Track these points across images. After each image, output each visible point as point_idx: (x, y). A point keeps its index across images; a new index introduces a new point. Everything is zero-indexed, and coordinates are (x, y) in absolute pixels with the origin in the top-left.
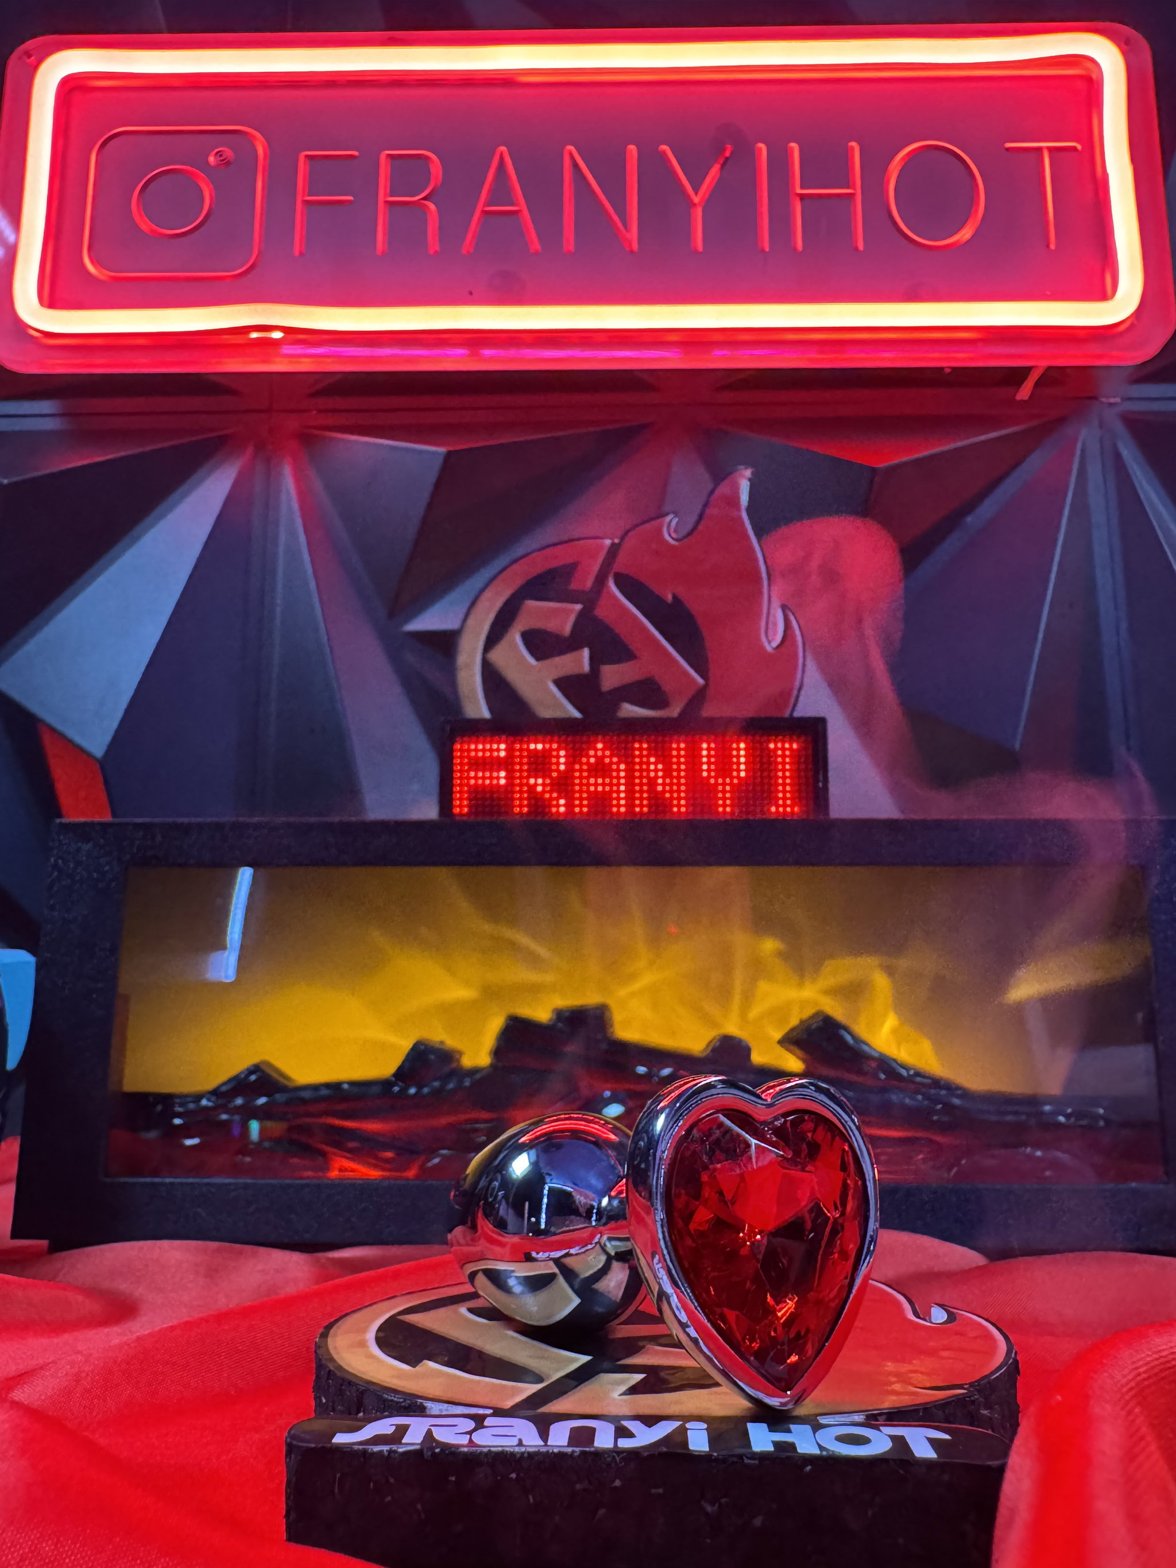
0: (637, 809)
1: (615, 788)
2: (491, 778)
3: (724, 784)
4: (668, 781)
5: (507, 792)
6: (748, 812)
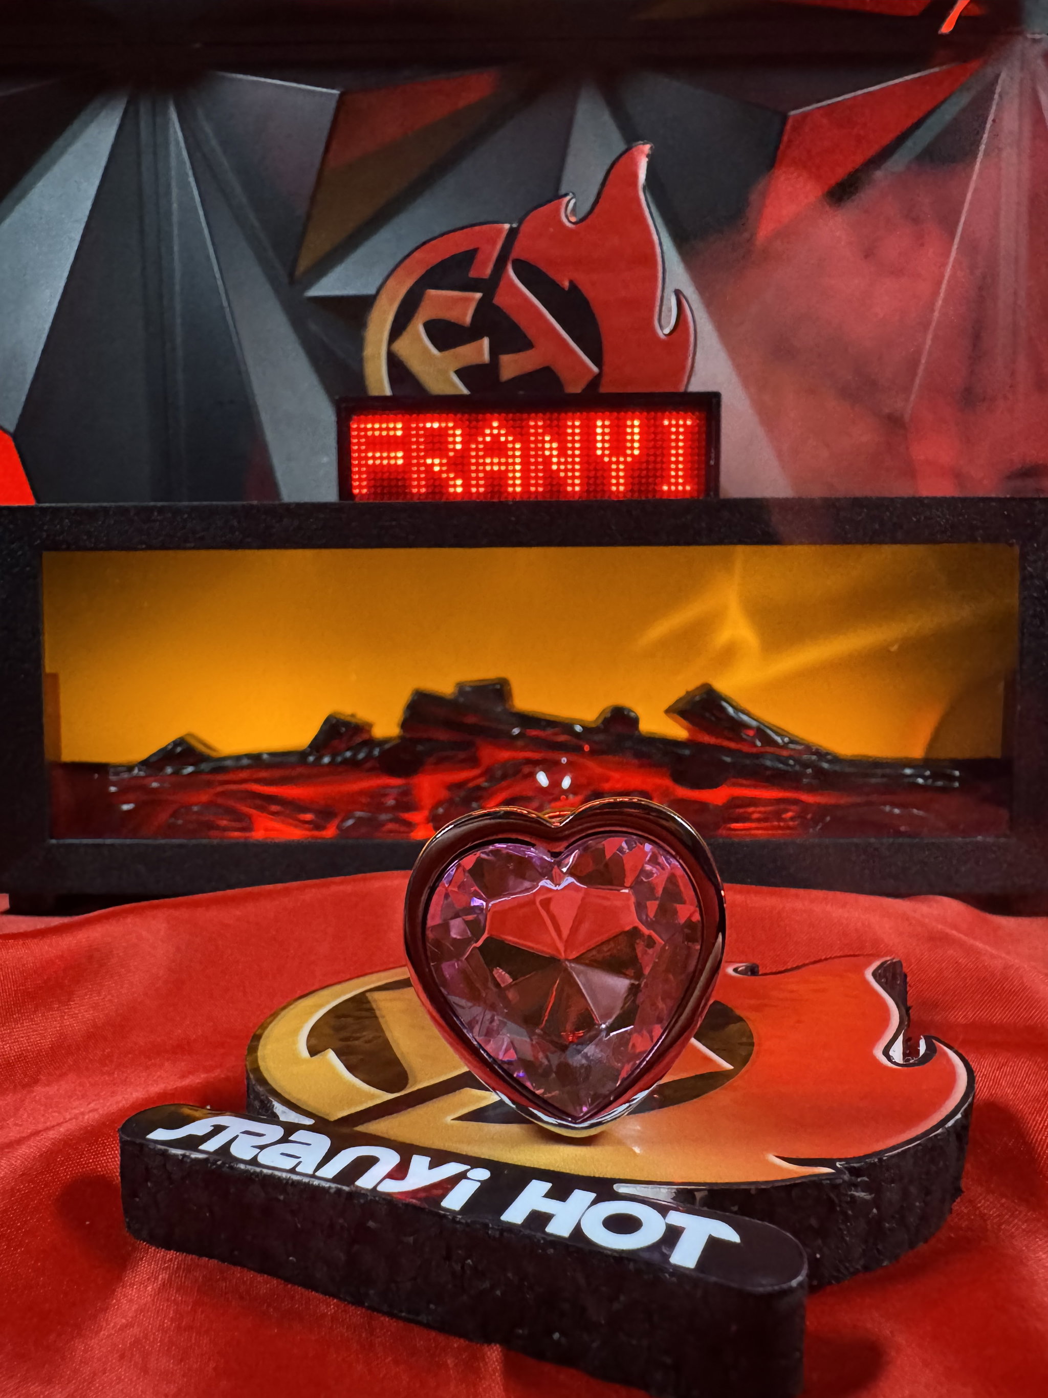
0: (533, 489)
1: (510, 468)
2: (389, 458)
3: (618, 463)
4: (563, 460)
5: (404, 472)
6: (640, 492)
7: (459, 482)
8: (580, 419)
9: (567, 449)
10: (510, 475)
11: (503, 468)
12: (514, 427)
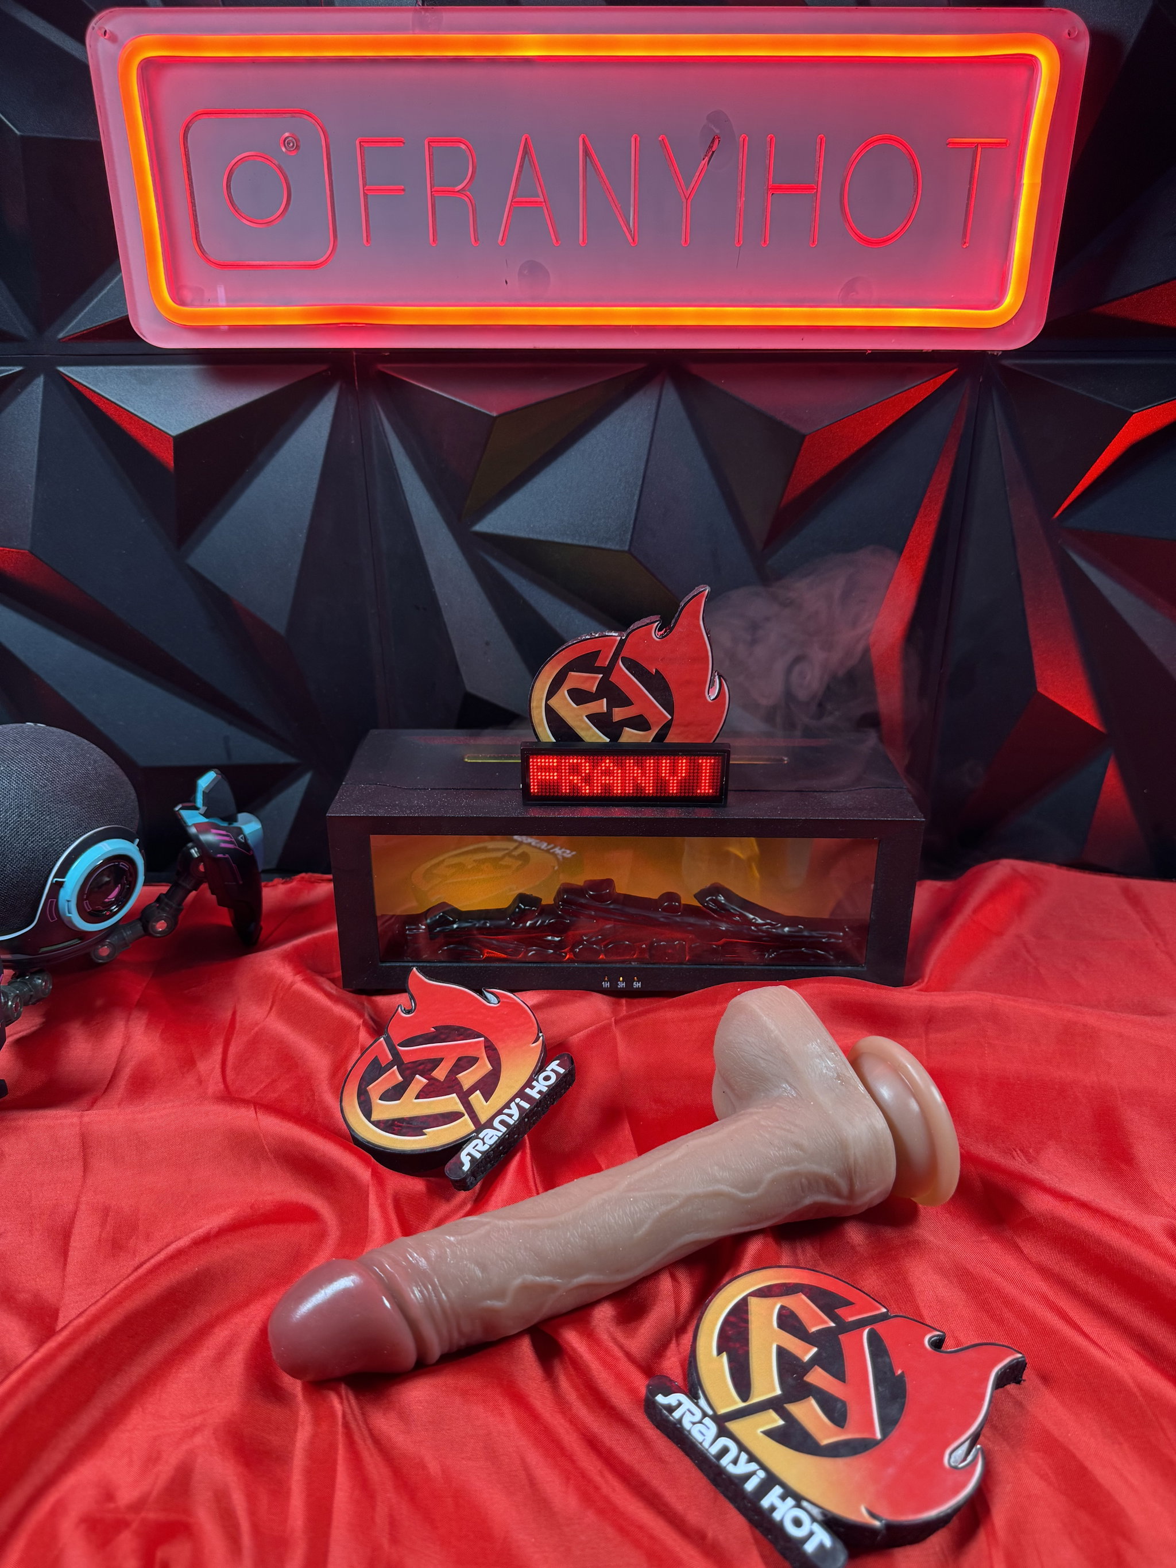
0: (627, 791)
1: (615, 782)
2: (550, 776)
3: (673, 780)
4: (643, 778)
5: (557, 782)
6: (685, 793)
7: (587, 788)
8: (653, 759)
9: (646, 773)
10: (615, 785)
11: (611, 782)
12: (617, 763)
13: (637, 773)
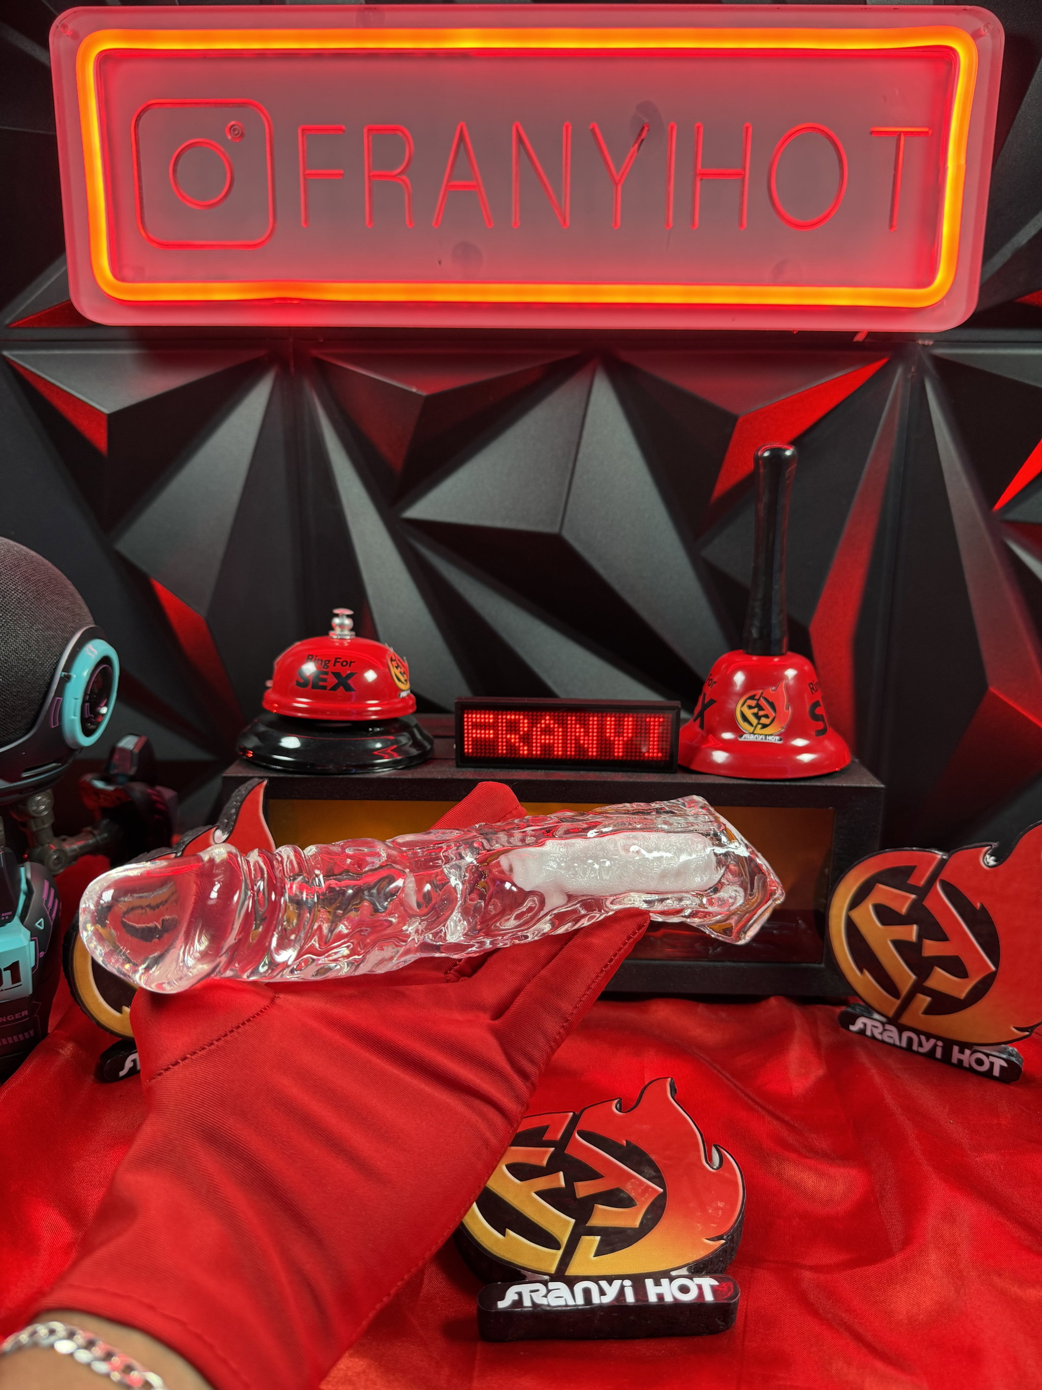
0: (569, 753)
1: (556, 741)
2: (485, 734)
3: (619, 741)
4: (586, 738)
5: (494, 742)
6: (631, 756)
7: (526, 748)
8: (597, 717)
9: (589, 732)
10: (556, 745)
11: (551, 741)
12: (558, 720)
13: (580, 732)
